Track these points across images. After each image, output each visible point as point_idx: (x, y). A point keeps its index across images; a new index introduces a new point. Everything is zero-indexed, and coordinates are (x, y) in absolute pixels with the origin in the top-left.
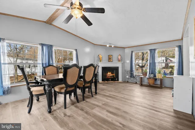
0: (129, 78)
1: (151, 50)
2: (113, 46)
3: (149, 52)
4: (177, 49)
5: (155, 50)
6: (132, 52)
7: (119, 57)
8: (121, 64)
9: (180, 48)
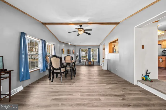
0: (78, 62)
1: (89, 49)
2: (70, 44)
3: (88, 50)
4: (97, 49)
5: (90, 49)
6: (80, 49)
7: (74, 51)
8: (74, 55)
9: (99, 49)
